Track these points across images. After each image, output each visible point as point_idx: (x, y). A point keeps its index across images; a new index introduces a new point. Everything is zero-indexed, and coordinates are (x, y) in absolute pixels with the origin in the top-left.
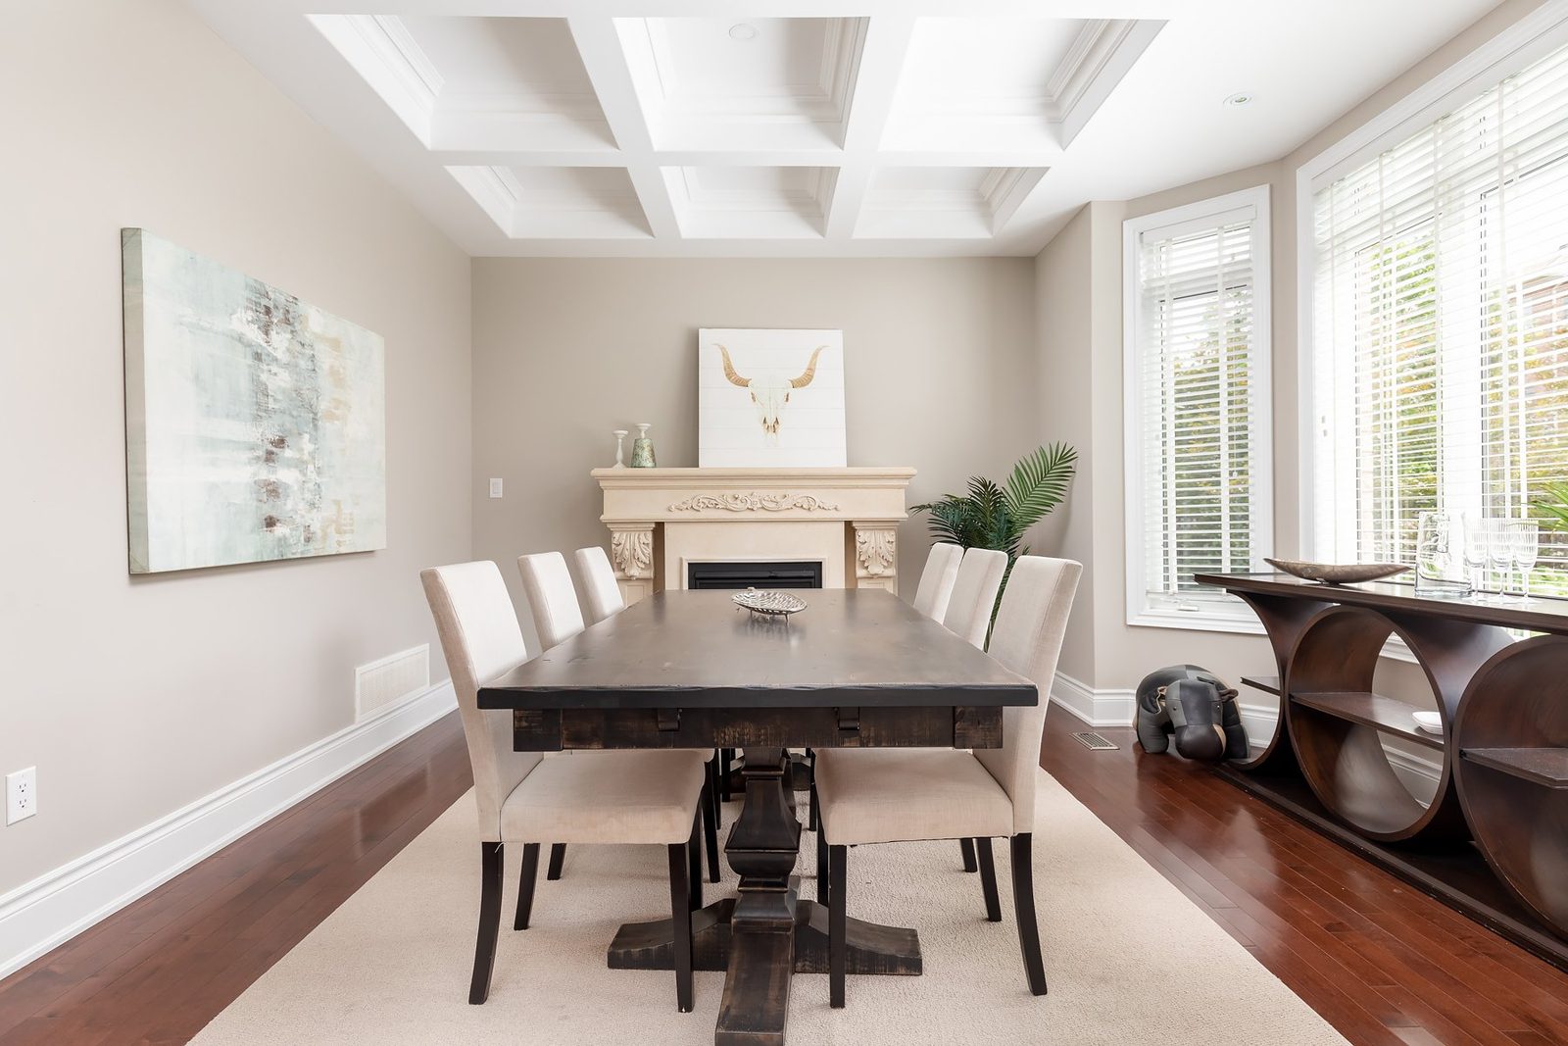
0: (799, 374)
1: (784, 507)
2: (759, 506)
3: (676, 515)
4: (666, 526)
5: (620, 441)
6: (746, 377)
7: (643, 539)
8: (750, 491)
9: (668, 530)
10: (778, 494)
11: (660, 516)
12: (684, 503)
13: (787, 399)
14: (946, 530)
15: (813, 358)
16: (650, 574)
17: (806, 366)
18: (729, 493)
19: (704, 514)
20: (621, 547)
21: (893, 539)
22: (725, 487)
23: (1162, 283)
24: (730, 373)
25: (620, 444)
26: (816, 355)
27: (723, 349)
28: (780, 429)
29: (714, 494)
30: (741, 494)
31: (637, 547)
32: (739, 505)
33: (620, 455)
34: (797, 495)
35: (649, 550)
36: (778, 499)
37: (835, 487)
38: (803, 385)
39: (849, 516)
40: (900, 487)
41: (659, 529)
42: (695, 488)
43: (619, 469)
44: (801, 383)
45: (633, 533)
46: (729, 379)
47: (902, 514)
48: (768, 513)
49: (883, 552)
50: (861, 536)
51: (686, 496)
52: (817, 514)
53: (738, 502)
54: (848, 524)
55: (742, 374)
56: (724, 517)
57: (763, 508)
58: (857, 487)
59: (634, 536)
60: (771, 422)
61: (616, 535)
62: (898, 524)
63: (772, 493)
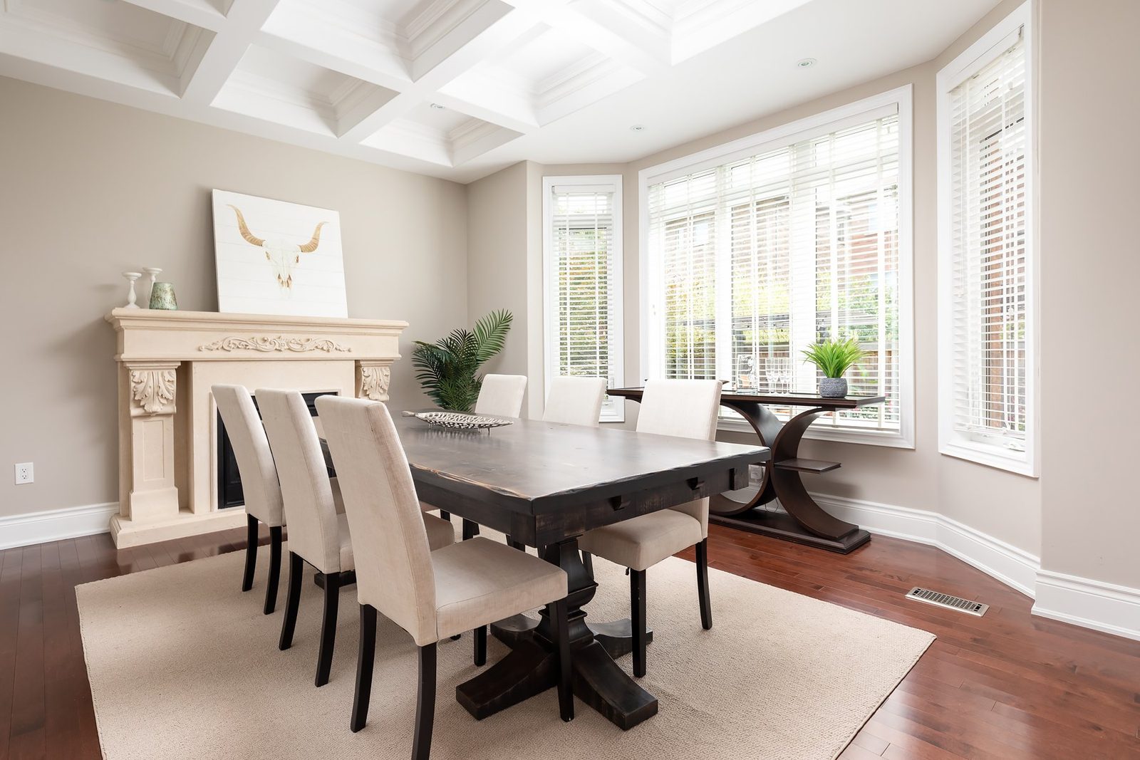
0: (306, 241)
1: (308, 348)
2: (287, 347)
3: (206, 354)
4: (194, 365)
5: (133, 282)
6: (261, 239)
7: (168, 377)
8: (279, 335)
9: (196, 369)
10: (303, 337)
11: (186, 356)
12: (213, 344)
13: (297, 261)
14: (427, 366)
15: (316, 231)
16: (172, 409)
17: (312, 236)
18: (258, 336)
19: (235, 354)
20: (142, 385)
21: (388, 373)
22: (256, 331)
23: (565, 218)
24: (245, 233)
25: (132, 286)
26: (319, 228)
27: (237, 210)
28: (293, 284)
29: (245, 337)
30: (270, 337)
31: (162, 384)
32: (268, 346)
33: (132, 297)
34: (319, 339)
35: (173, 387)
36: (303, 342)
37: (348, 334)
38: (310, 251)
39: (358, 356)
40: (395, 335)
41: (184, 369)
42: (226, 330)
43: (132, 309)
44: (311, 248)
45: (155, 372)
46: (245, 237)
47: (396, 355)
48: (294, 353)
49: (382, 383)
50: (367, 371)
51: (216, 337)
52: (334, 354)
53: (268, 344)
54: (357, 361)
55: (255, 234)
56: (253, 356)
57: (289, 349)
58: (365, 334)
59: (157, 373)
60: (284, 278)
61: (137, 374)
62: (392, 362)
63: (297, 337)
